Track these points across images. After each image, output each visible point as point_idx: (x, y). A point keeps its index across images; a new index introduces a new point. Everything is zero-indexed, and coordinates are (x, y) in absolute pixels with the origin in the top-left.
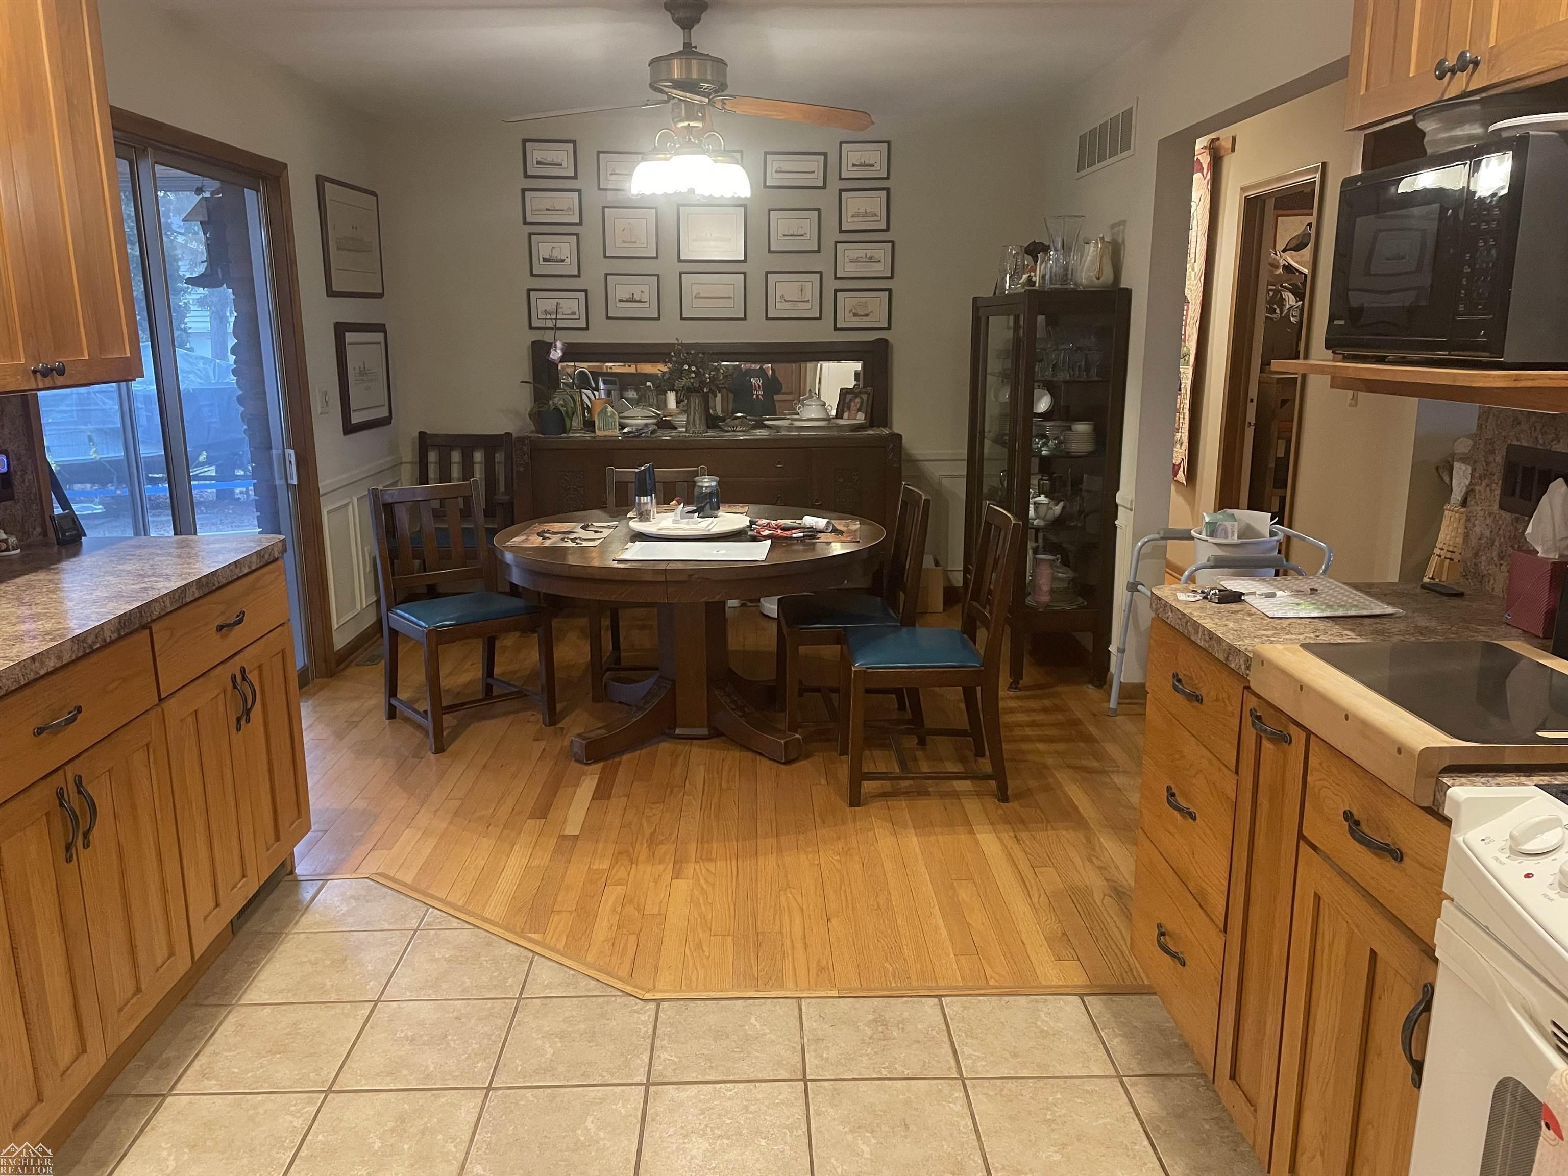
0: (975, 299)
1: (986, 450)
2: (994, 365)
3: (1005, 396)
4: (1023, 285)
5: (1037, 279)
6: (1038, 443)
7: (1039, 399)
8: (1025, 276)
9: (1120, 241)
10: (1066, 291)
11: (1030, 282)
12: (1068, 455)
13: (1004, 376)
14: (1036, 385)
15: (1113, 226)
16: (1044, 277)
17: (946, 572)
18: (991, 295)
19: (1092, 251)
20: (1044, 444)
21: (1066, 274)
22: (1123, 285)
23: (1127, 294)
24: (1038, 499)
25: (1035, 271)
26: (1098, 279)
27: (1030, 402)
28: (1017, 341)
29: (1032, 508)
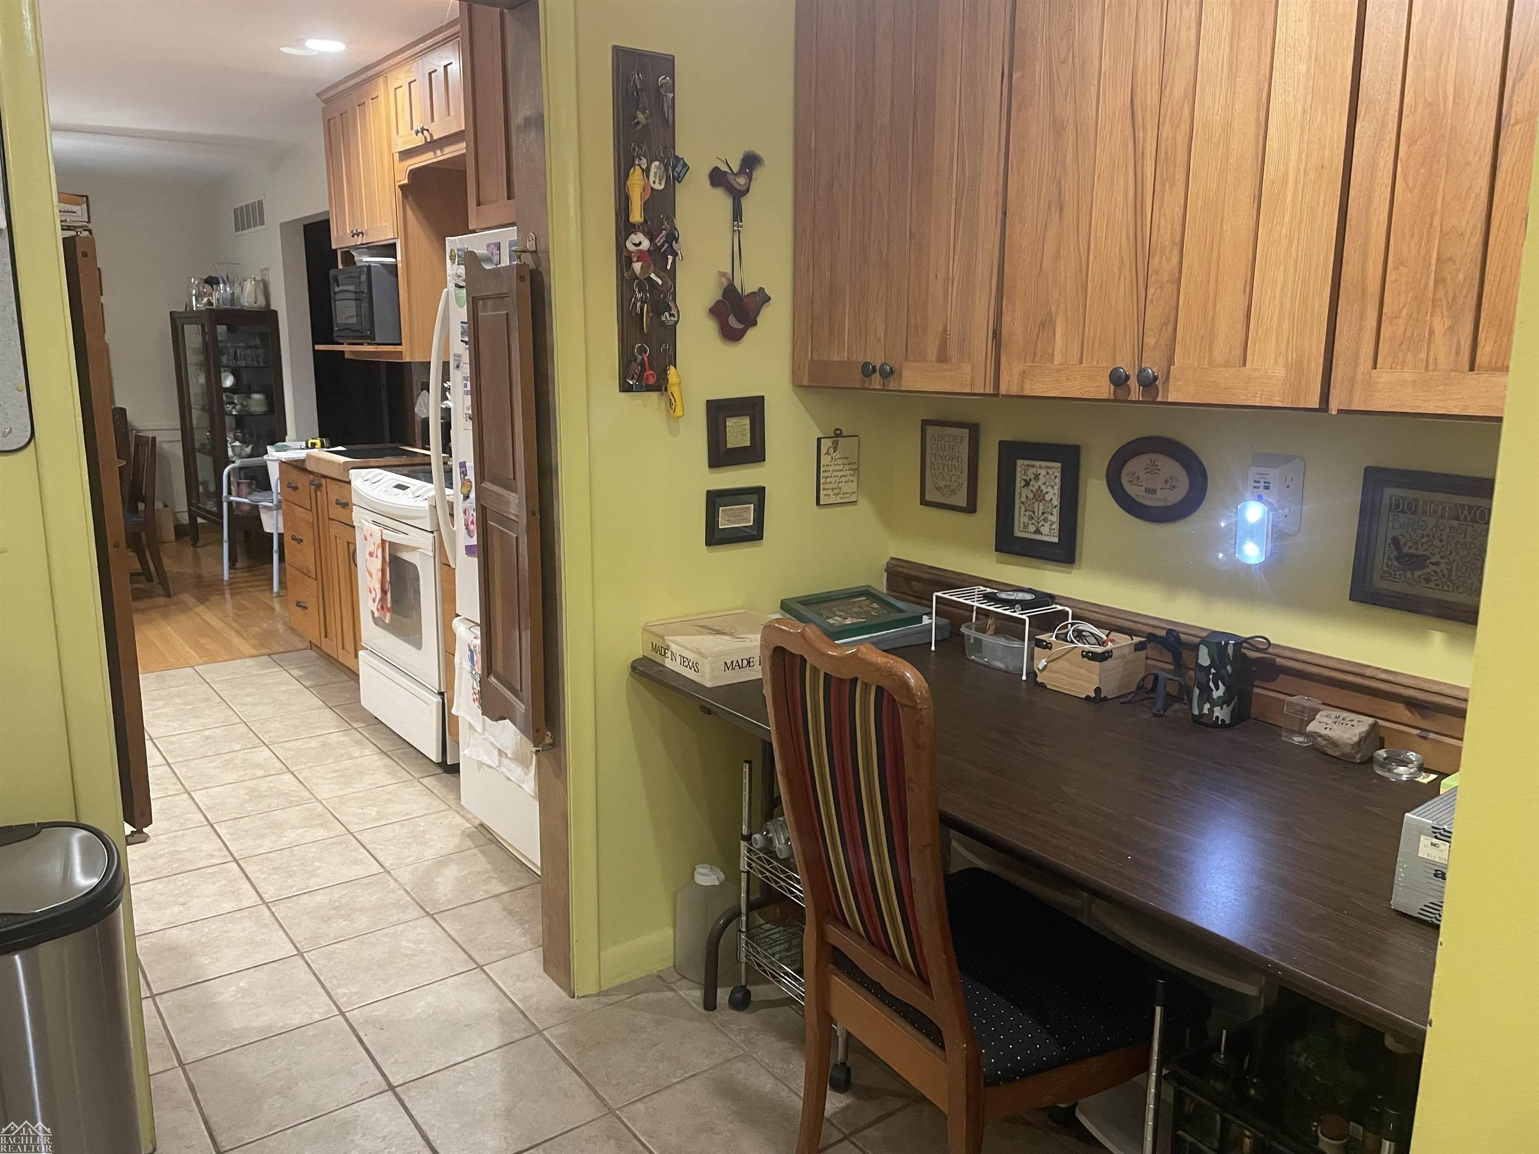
0: (171, 313)
1: (194, 421)
2: (192, 358)
3: (202, 380)
4: (205, 305)
5: (214, 301)
6: (229, 407)
7: (226, 378)
8: (205, 299)
9: (267, 280)
10: (235, 310)
11: (210, 303)
12: (251, 414)
13: (200, 364)
14: (222, 369)
15: (262, 270)
16: (218, 300)
17: (174, 513)
18: (183, 310)
19: (249, 286)
20: (234, 408)
21: (233, 299)
22: (273, 308)
23: (275, 313)
24: (234, 444)
25: (212, 296)
26: (255, 303)
27: (219, 381)
28: (205, 342)
29: (230, 450)
